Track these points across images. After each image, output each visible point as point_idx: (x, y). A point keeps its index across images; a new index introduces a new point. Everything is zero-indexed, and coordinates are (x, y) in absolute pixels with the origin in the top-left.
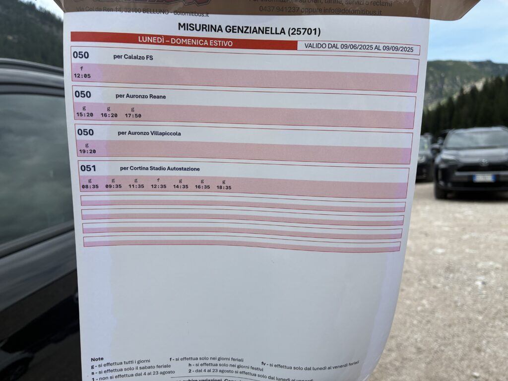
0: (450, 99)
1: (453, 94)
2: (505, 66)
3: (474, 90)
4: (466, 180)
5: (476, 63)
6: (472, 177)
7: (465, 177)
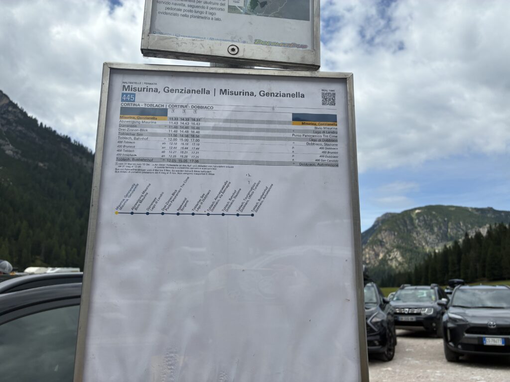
0: (456, 243)
1: (459, 238)
2: (507, 213)
3: (478, 235)
4: (476, 342)
5: (477, 210)
6: (482, 340)
7: (474, 338)
